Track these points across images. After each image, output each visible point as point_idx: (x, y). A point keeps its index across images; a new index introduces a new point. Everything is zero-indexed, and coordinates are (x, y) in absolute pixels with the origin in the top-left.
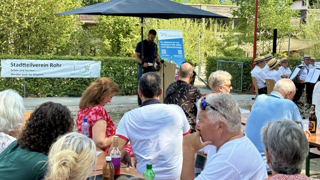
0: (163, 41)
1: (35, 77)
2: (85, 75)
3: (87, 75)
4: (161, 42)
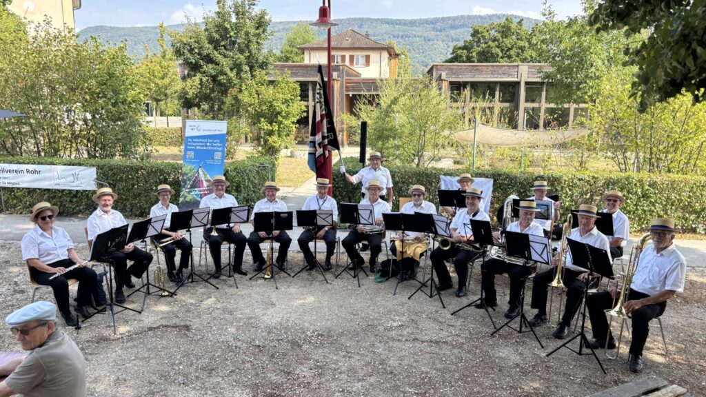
0: (192, 137)
1: (10, 186)
2: (74, 186)
3: (77, 186)
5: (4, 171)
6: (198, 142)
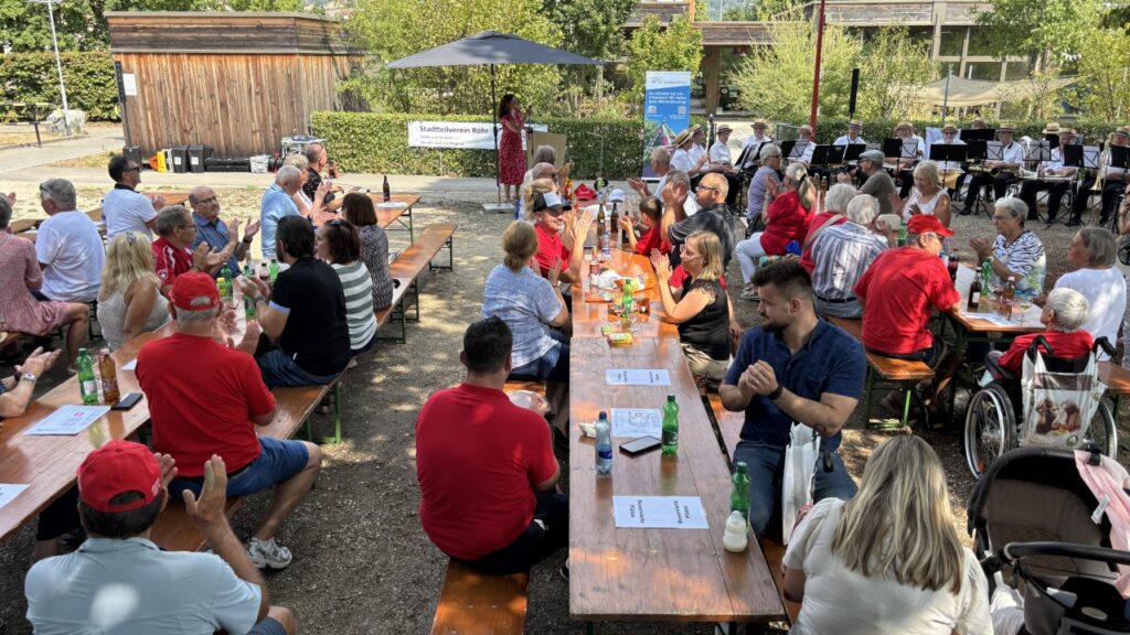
0: (654, 91)
1: (452, 146)
4: (651, 93)
5: (447, 130)
6: (660, 96)
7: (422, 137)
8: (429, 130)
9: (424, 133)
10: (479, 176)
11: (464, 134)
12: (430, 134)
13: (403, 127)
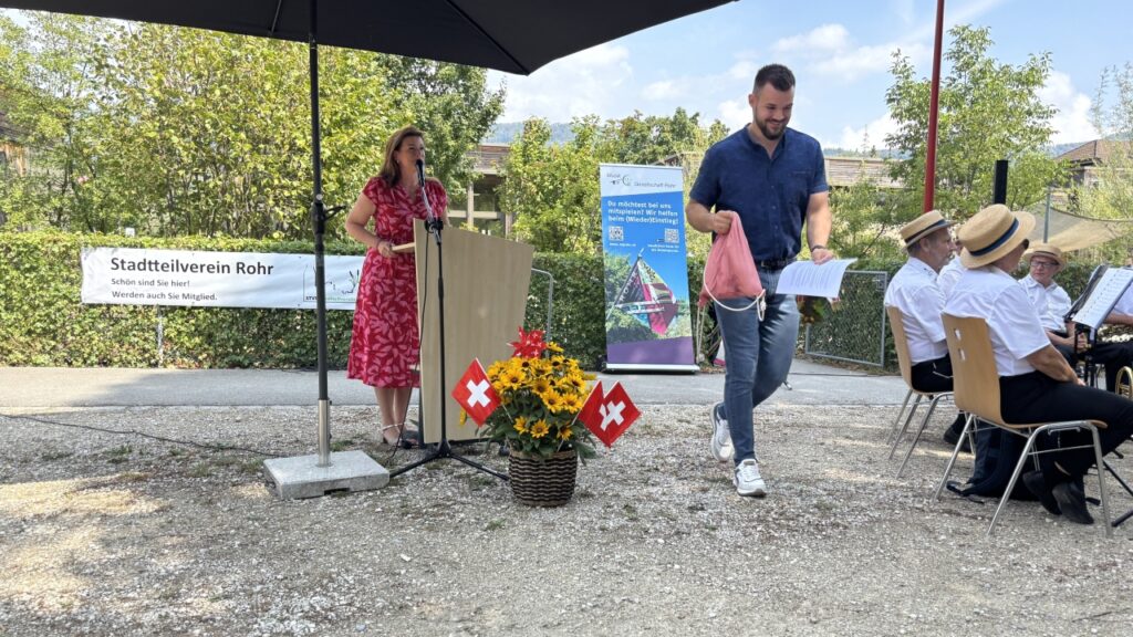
0: (617, 199)
1: (188, 303)
4: (610, 203)
5: (177, 266)
6: (629, 209)
7: (114, 282)
8: (133, 266)
9: (120, 274)
10: (250, 365)
11: (216, 276)
12: (137, 275)
13: (69, 260)
